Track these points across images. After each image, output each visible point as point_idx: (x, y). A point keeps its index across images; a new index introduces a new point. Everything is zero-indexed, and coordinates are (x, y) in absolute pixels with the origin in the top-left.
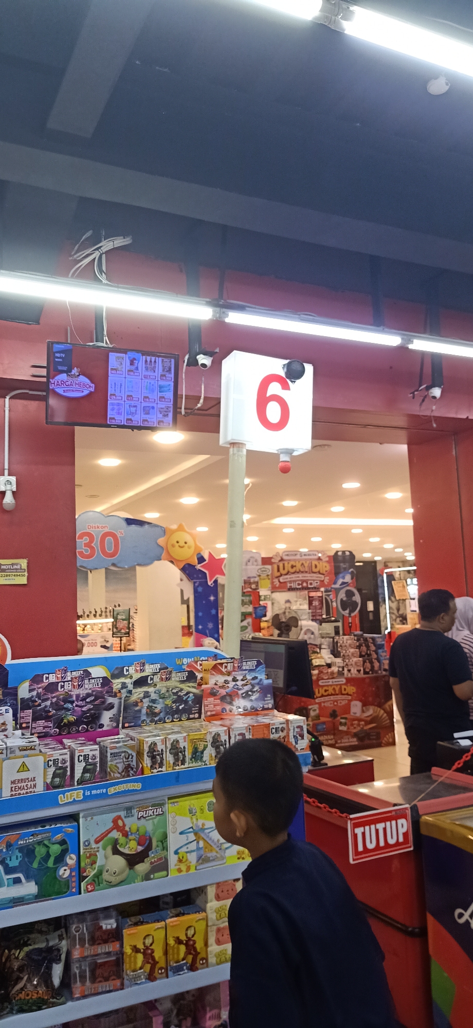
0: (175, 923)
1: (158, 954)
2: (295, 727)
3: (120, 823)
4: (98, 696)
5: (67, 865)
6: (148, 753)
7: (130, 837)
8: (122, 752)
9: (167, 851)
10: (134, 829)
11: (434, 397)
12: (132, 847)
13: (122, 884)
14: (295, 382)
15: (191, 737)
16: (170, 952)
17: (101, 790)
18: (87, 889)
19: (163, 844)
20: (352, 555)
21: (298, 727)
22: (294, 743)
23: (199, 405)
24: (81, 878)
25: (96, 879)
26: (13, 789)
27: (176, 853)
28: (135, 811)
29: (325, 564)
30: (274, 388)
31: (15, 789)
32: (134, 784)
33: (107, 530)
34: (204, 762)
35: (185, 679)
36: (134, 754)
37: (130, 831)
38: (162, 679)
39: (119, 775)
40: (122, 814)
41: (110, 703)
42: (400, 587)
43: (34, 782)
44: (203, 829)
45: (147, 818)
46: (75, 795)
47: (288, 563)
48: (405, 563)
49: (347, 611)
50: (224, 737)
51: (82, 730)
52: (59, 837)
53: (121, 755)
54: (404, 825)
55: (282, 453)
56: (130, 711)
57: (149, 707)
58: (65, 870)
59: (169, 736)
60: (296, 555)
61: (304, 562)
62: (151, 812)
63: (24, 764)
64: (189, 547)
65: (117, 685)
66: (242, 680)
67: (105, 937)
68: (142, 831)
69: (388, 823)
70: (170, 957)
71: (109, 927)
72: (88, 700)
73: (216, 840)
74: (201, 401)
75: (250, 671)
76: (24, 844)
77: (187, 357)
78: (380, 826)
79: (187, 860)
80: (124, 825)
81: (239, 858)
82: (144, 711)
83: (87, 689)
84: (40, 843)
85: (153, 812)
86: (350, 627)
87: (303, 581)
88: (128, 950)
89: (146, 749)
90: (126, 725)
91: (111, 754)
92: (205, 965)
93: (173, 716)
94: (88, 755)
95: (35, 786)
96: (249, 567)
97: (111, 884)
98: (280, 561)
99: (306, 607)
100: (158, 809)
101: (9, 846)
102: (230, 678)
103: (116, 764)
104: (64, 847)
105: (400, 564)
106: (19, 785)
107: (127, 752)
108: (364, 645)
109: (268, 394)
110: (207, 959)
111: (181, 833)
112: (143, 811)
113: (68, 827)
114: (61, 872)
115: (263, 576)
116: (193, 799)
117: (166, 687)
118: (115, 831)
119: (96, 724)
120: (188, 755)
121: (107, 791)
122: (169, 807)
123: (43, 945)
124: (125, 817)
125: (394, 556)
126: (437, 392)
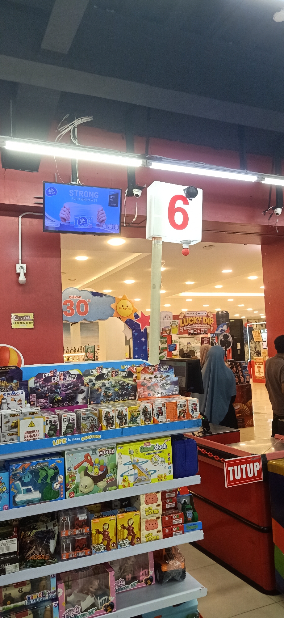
0: (121, 517)
1: (112, 535)
2: (192, 404)
3: (89, 458)
4: (75, 385)
5: (58, 481)
6: (104, 418)
7: (95, 466)
8: (89, 417)
9: (117, 475)
10: (97, 461)
11: (278, 214)
12: (96, 472)
13: (90, 493)
14: (191, 200)
15: (130, 409)
16: (119, 534)
17: (77, 439)
18: (70, 495)
19: (114, 470)
20: (227, 314)
21: (194, 404)
22: (191, 413)
23: (134, 220)
24: (66, 489)
25: (75, 490)
26: (26, 437)
27: (122, 476)
28: (97, 452)
29: (211, 319)
30: (179, 204)
31: (27, 437)
32: (97, 435)
34: (137, 423)
35: (126, 376)
36: (97, 418)
37: (95, 462)
38: (112, 376)
39: (88, 430)
40: (90, 453)
41: (82, 390)
42: (257, 334)
43: (38, 433)
44: (137, 463)
45: (104, 455)
46: (62, 441)
47: (189, 318)
48: (260, 320)
50: (149, 409)
51: (65, 405)
52: (53, 465)
53: (89, 419)
54: (257, 466)
55: (184, 243)
56: (94, 394)
57: (105, 392)
58: (57, 484)
59: (117, 408)
60: (193, 313)
61: (198, 318)
62: (107, 452)
63: (32, 423)
64: (129, 309)
65: (86, 380)
66: (160, 377)
67: (81, 524)
68: (101, 463)
69: (248, 465)
70: (119, 537)
71: (83, 518)
72: (69, 387)
73: (145, 469)
74: (136, 217)
75: (165, 372)
76: (33, 469)
77: (127, 191)
78: (244, 466)
79: (128, 480)
80: (91, 459)
81: (159, 480)
82: (102, 394)
83: (68, 381)
84: (42, 468)
85: (108, 452)
87: (198, 329)
88: (94, 532)
89: (103, 415)
90: (92, 402)
91: (83, 418)
92: (139, 542)
93: (119, 397)
94: (70, 418)
95: (39, 435)
96: (165, 321)
97: (83, 493)
98: (184, 317)
100: (111, 451)
101: (24, 470)
102: (153, 376)
103: (86, 424)
104: (56, 471)
105: (257, 321)
106: (30, 434)
107: (92, 417)
108: (234, 367)
109: (175, 207)
110: (140, 539)
111: (125, 465)
112: (102, 452)
113: (59, 460)
114: (55, 485)
115: (174, 326)
116: (132, 445)
117: (115, 380)
118: (86, 462)
119: (74, 402)
120: (128, 419)
121: (81, 439)
122: (118, 450)
123: (44, 529)
124: (92, 455)
125: (253, 316)
126: (279, 211)
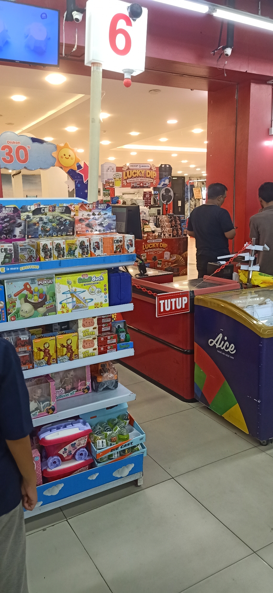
0: (60, 337)
1: (52, 352)
2: (128, 240)
3: (28, 286)
4: (11, 218)
6: (42, 250)
7: (34, 294)
8: (27, 248)
9: (56, 302)
10: (36, 290)
11: (227, 55)
12: (35, 299)
13: (30, 317)
14: (135, 20)
15: (68, 242)
16: (58, 351)
17: (16, 268)
18: (11, 319)
19: (53, 298)
20: (170, 168)
21: (130, 240)
22: (127, 249)
23: (74, 50)
24: (7, 314)
25: (16, 315)
27: (61, 303)
28: (36, 281)
29: (154, 172)
30: (121, 24)
32: (35, 266)
33: (20, 145)
34: (75, 256)
35: (64, 211)
36: (35, 250)
37: (34, 291)
38: (50, 211)
39: (26, 261)
40: (29, 282)
41: (19, 223)
42: (197, 191)
44: (75, 292)
45: (43, 285)
46: (1, 270)
47: (132, 171)
48: (201, 178)
49: (165, 201)
50: (87, 243)
51: (3, 238)
53: (26, 250)
54: (185, 300)
55: (125, 72)
56: (32, 229)
57: (42, 227)
59: (55, 241)
60: (137, 166)
61: (142, 171)
62: (45, 282)
64: (72, 159)
65: (24, 216)
66: (98, 215)
67: (23, 344)
68: (41, 292)
69: (177, 299)
70: (59, 354)
71: (25, 339)
72: (5, 220)
73: (83, 298)
74: (76, 47)
75: (103, 209)
77: (65, 14)
78: (173, 300)
79: (67, 307)
80: (31, 288)
81: (95, 307)
82: (40, 229)
83: (4, 213)
85: (47, 282)
86: (167, 211)
87: (141, 183)
88: (35, 350)
89: (41, 247)
90: (30, 236)
91: (21, 249)
92: (77, 357)
93: (57, 233)
94: (7, 249)
96: (108, 173)
97: (25, 317)
98: (127, 170)
99: (142, 198)
100: (50, 281)
102: (91, 213)
103: (24, 255)
105: (199, 179)
107: (30, 249)
108: (173, 220)
109: (117, 28)
110: (78, 355)
111: (63, 293)
112: (41, 281)
115: (117, 178)
116: (70, 276)
117: (52, 215)
118: (25, 290)
119: (12, 235)
120: (66, 252)
121: (19, 269)
122: (57, 280)
124: (31, 284)
125: (195, 173)
126: (229, 51)
